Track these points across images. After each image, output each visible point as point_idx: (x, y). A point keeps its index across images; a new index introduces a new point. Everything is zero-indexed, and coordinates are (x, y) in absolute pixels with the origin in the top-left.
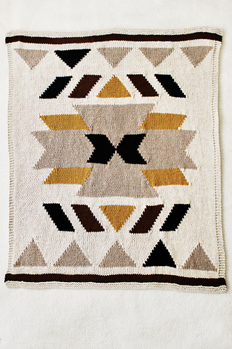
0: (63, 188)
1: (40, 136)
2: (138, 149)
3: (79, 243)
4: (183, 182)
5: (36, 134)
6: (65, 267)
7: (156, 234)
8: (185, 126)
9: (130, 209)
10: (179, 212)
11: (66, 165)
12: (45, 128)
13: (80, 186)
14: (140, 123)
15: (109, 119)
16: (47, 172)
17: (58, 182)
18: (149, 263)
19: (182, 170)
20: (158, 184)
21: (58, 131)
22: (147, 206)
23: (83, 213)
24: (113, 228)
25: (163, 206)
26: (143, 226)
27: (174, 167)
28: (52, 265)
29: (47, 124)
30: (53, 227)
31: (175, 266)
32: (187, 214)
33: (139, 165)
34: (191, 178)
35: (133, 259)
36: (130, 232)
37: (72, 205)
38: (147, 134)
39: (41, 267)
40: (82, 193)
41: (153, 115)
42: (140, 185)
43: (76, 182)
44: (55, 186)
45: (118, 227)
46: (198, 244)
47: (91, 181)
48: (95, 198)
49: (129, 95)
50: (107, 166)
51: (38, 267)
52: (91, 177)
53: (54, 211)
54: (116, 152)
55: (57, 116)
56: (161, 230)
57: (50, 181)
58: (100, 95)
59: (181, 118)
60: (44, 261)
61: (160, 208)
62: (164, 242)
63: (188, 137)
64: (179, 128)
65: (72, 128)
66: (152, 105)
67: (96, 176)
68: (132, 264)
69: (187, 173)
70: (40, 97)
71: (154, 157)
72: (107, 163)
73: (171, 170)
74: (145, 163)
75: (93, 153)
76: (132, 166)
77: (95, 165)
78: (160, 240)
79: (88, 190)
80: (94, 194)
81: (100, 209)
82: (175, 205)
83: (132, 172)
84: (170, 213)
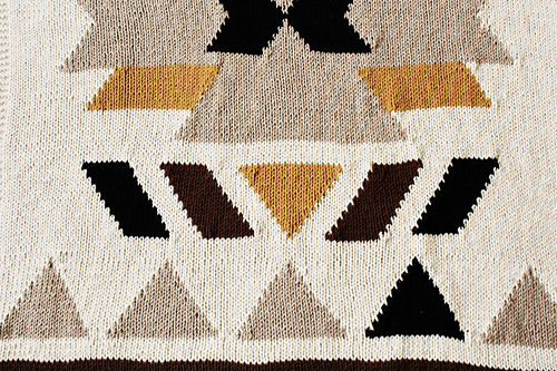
0: (139, 117)
2: (347, 15)
3: (182, 271)
4: (476, 98)
6: (139, 341)
7: (401, 244)
9: (328, 175)
10: (467, 180)
11: (149, 60)
13: (185, 114)
16: (95, 79)
17: (125, 102)
18: (385, 326)
19: (472, 66)
20: (404, 104)
22: (375, 166)
23: (193, 184)
24: (278, 227)
25: (419, 164)
26: (364, 221)
27: (449, 59)
28: (103, 334)
30: (109, 224)
31: (460, 336)
32: (489, 187)
33: (350, 58)
34: (497, 86)
35: (336, 316)
36: (328, 237)
37: (163, 166)
39: (71, 340)
40: (191, 133)
42: (353, 107)
43: (176, 104)
44: (117, 116)
45: (293, 225)
46: (524, 270)
47: (216, 99)
48: (229, 146)
50: (262, 60)
51: (63, 341)
52: (218, 89)
53: (114, 183)
54: (285, 22)
56: (415, 231)
57: (103, 102)
60: (79, 322)
61: (410, 170)
62: (426, 265)
67: (231, 86)
68: (334, 330)
69: (487, 76)
71: (392, 33)
72: (260, 53)
73: (439, 67)
74: (367, 49)
75: (222, 26)
76: (330, 58)
77: (229, 57)
78: (415, 260)
79: (209, 123)
80: (226, 134)
81: (242, 175)
82: (454, 160)
83: (332, 75)
84: (441, 184)
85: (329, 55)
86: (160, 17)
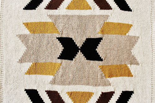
0: (39, 77)
1: (23, 38)
2: (97, 50)
4: (129, 74)
5: (20, 36)
8: (131, 33)
9: (90, 95)
11: (42, 61)
12: (27, 32)
13: (52, 77)
14: (98, 30)
15: (75, 26)
16: (27, 65)
17: (35, 73)
19: (129, 66)
20: (111, 76)
21: (37, 35)
22: (102, 93)
25: (114, 92)
27: (123, 63)
29: (28, 29)
32: (131, 98)
33: (97, 62)
34: (135, 71)
37: (46, 91)
38: (104, 38)
40: (53, 82)
41: (108, 24)
42: (97, 76)
43: (49, 74)
44: (33, 76)
47: (60, 73)
48: (64, 86)
49: (90, 8)
50: (73, 62)
52: (61, 70)
53: (33, 95)
54: (80, 51)
55: (36, 23)
57: (29, 72)
58: (69, 8)
59: (129, 26)
61: (111, 94)
63: (133, 41)
64: (127, 34)
65: (47, 32)
66: (107, 16)
67: (64, 69)
69: (132, 68)
70: (24, 9)
71: (109, 55)
72: (72, 60)
73: (121, 65)
74: (102, 60)
75: (62, 52)
76: (92, 62)
77: (64, 61)
79: (58, 80)
80: (63, 83)
81: (67, 94)
82: (123, 92)
84: (119, 98)
85: (91, 61)
86: (45, 48)
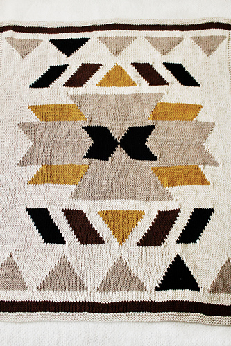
0: (52, 188)
1: (28, 129)
2: (146, 143)
3: (71, 260)
4: (204, 181)
5: (23, 126)
6: (51, 292)
7: (172, 247)
8: (201, 117)
9: (138, 215)
10: (200, 218)
11: (57, 162)
12: (34, 119)
13: (74, 187)
14: (148, 114)
15: (111, 110)
16: (33, 170)
17: (46, 181)
18: (163, 286)
19: (201, 167)
20: (172, 183)
21: (50, 123)
22: (159, 211)
23: (77, 219)
24: (116, 240)
25: (179, 211)
26: (155, 237)
27: (191, 164)
28: (35, 289)
29: (37, 115)
30: (38, 237)
31: (198, 290)
32: (210, 221)
33: (148, 162)
34: (213, 176)
35: (142, 281)
36: (138, 244)
37: (63, 211)
38: (157, 126)
39: (20, 291)
40: (76, 195)
41: (163, 105)
42: (149, 185)
43: (69, 182)
44: (42, 187)
45: (122, 239)
46: (226, 259)
47: (88, 180)
48: (93, 202)
49: (134, 84)
50: (108, 163)
51: (16, 292)
52: (88, 176)
53: (41, 218)
54: (119, 146)
55: (49, 107)
56: (178, 242)
57: (36, 180)
58: (101, 84)
59: (197, 109)
60: (24, 283)
61: (175, 214)
62: (183, 257)
63: (205, 130)
64: (194, 119)
65: (67, 119)
66: (161, 95)
67: (94, 174)
68: (141, 287)
69: (208, 171)
70: (30, 86)
71: (166, 152)
73: (187, 167)
74: (155, 159)
75: (90, 147)
77: (93, 161)
78: (178, 255)
79: (84, 192)
80: (92, 196)
81: (99, 215)
82: (194, 209)
83: (140, 170)
84: (189, 220)
85: (138, 161)
86: (63, 142)
